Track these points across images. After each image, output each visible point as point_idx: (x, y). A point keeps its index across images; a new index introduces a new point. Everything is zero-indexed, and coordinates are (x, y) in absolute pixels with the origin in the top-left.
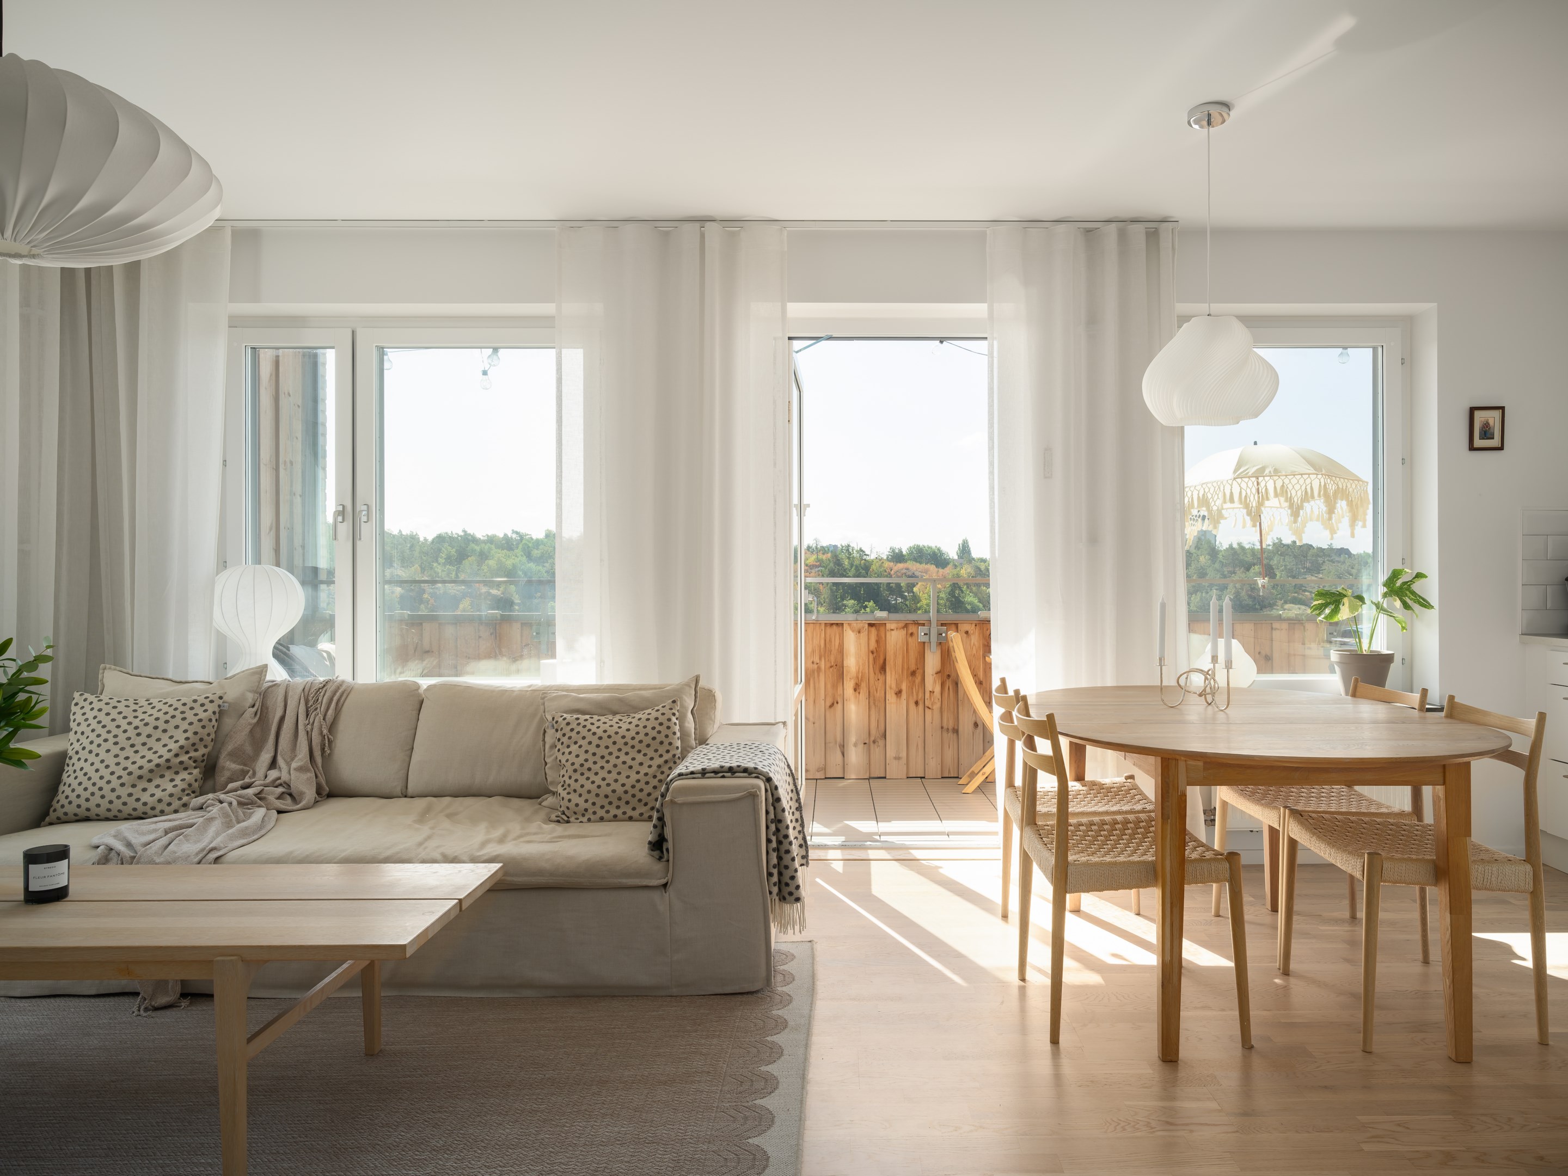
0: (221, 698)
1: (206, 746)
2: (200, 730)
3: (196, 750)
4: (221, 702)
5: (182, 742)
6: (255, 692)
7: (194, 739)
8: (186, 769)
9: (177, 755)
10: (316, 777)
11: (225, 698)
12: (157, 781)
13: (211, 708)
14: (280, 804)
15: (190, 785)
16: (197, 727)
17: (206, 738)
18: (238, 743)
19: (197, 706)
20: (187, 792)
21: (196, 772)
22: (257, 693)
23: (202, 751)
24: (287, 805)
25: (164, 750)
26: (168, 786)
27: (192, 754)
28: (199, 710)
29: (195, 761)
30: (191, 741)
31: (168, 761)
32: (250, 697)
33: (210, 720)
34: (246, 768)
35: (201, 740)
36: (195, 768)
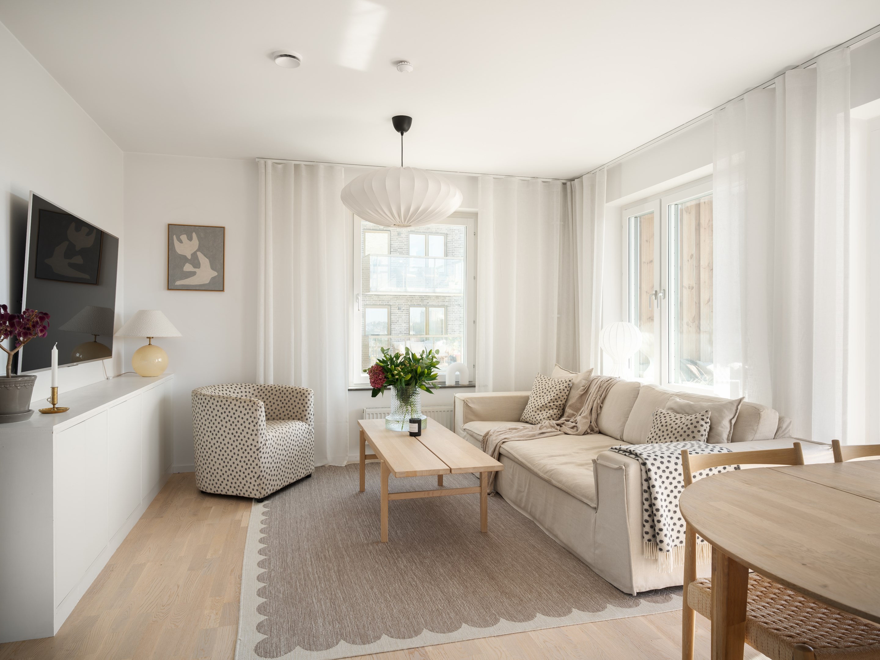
0: (570, 381)
1: (561, 401)
2: (559, 393)
3: (557, 402)
4: (570, 383)
5: (552, 398)
6: (586, 380)
7: (557, 397)
8: (552, 409)
9: (549, 403)
10: (591, 422)
11: (572, 381)
12: (543, 412)
13: (565, 384)
14: (569, 431)
15: (551, 416)
16: (558, 392)
17: (561, 397)
18: (573, 401)
19: (561, 383)
20: (549, 418)
21: (555, 411)
22: (588, 381)
23: (560, 402)
24: (573, 432)
25: (547, 399)
26: (545, 414)
27: (555, 403)
28: (561, 385)
29: (557, 406)
30: (555, 398)
31: (546, 404)
32: (584, 382)
33: (564, 390)
34: (575, 413)
35: (559, 398)
36: (556, 409)
